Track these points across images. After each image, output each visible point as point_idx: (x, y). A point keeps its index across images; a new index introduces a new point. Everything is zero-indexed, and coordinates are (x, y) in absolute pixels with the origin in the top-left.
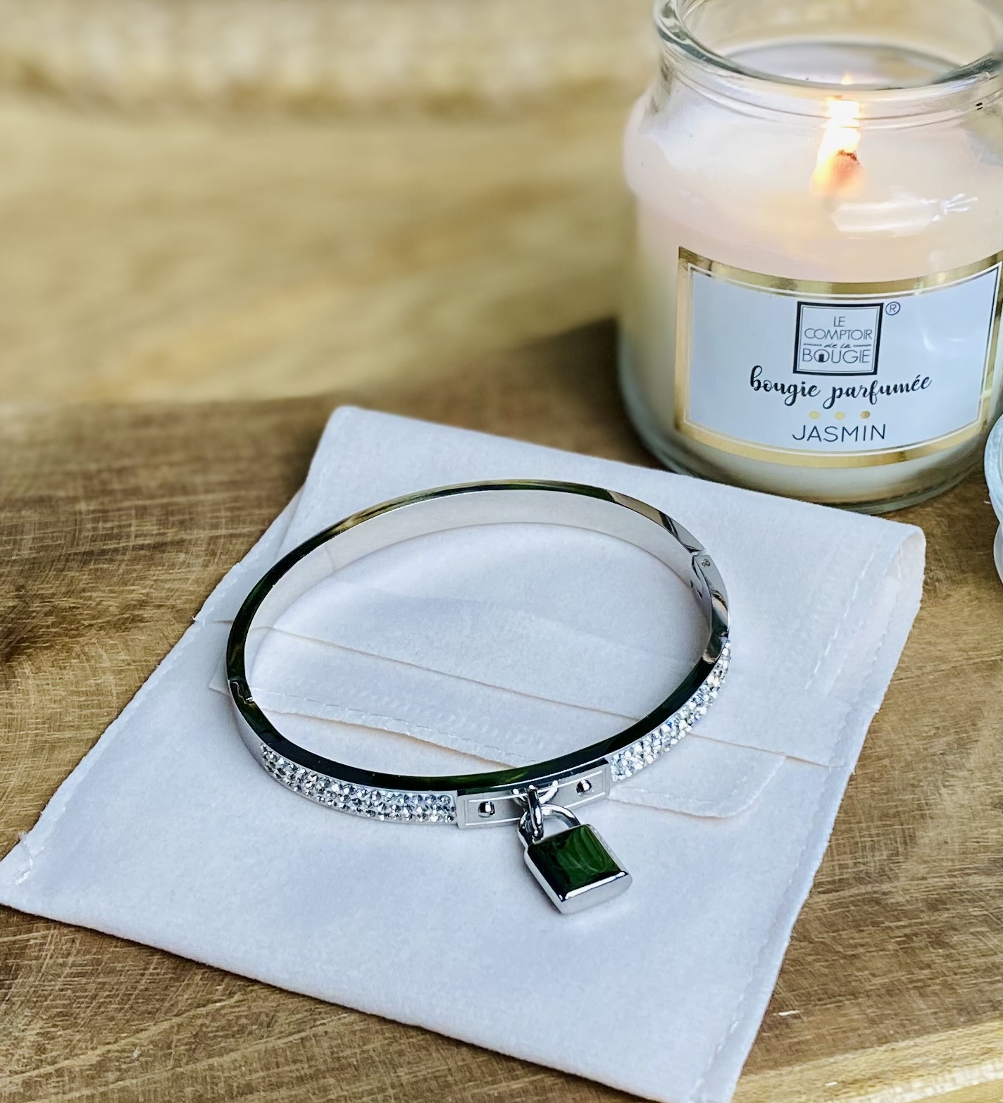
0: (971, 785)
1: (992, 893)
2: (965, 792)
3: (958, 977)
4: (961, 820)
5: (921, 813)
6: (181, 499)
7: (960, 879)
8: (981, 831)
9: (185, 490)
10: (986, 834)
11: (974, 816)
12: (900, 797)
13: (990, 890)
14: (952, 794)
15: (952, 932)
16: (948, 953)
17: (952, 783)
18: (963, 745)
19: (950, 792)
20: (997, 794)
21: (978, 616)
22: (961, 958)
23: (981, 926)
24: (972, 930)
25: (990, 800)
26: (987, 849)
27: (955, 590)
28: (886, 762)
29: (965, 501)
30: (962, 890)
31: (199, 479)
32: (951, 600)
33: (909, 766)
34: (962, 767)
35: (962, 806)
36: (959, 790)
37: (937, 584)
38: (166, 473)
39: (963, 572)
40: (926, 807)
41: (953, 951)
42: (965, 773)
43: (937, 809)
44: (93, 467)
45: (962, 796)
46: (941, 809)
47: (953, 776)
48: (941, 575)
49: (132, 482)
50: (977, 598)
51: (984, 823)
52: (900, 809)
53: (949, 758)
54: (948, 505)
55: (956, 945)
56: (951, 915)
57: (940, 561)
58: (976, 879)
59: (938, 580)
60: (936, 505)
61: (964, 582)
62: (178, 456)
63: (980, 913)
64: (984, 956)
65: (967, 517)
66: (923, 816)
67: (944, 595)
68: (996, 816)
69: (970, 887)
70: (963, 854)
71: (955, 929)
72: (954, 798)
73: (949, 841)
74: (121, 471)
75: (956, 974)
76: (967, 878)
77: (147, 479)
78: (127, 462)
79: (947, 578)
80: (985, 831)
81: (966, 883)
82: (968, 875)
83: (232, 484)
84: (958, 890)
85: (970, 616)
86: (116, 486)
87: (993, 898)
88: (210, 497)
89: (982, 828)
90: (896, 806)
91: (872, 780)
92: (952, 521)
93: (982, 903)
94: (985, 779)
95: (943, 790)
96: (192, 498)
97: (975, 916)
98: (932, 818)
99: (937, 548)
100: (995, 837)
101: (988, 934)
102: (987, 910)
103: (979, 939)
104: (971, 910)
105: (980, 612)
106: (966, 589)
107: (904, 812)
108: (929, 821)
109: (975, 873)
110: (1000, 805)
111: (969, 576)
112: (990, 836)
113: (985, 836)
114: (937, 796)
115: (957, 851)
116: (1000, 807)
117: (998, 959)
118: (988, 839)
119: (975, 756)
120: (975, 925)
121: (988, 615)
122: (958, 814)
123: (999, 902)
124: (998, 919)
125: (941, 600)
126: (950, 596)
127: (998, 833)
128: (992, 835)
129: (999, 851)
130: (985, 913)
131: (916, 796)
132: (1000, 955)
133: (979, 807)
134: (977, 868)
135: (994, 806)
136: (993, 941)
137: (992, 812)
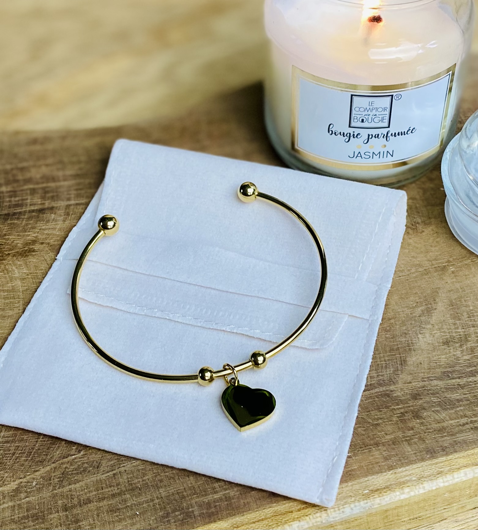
0: (433, 333)
1: (442, 390)
2: (430, 337)
3: (426, 434)
4: (428, 351)
5: (409, 348)
6: (52, 185)
7: (427, 383)
8: (437, 357)
9: (54, 179)
10: (440, 358)
11: (434, 349)
12: (399, 340)
13: (442, 388)
14: (424, 337)
15: (423, 411)
16: (421, 421)
17: (424, 332)
18: (429, 311)
19: (423, 336)
20: (445, 337)
21: (437, 242)
22: (428, 424)
23: (437, 407)
24: (433, 409)
25: (442, 340)
26: (440, 366)
27: (426, 228)
28: (392, 321)
29: (431, 180)
30: (429, 388)
31: (60, 174)
32: (424, 234)
33: (403, 323)
34: (428, 323)
35: (429, 343)
36: (427, 335)
37: (417, 225)
38: (44, 170)
39: (430, 218)
40: (411, 345)
41: (424, 421)
42: (429, 326)
43: (417, 346)
44: (8, 167)
45: (428, 338)
46: (419, 346)
47: (424, 328)
48: (420, 221)
49: (28, 175)
50: (436, 232)
51: (439, 353)
52: (399, 346)
53: (423, 318)
54: (423, 183)
55: (425, 417)
56: (423, 402)
57: (419, 213)
58: (435, 382)
59: (418, 223)
60: (418, 182)
61: (430, 224)
62: (50, 161)
63: (437, 400)
64: (439, 423)
65: (432, 189)
66: (410, 350)
67: (421, 231)
68: (445, 349)
69: (432, 387)
70: (428, 369)
71: (425, 409)
72: (425, 339)
73: (423, 363)
74: (22, 169)
75: (425, 433)
76: (431, 382)
77: (35, 173)
78: (25, 164)
79: (422, 222)
80: (440, 357)
81: (430, 384)
82: (432, 380)
83: (76, 176)
84: (427, 388)
85: (433, 242)
86: (20, 177)
87: (443, 392)
88: (66, 183)
89: (438, 356)
90: (397, 345)
91: (386, 331)
92: (425, 191)
93: (437, 395)
94: (440, 329)
95: (420, 336)
96: (58, 184)
97: (435, 402)
98: (414, 351)
99: (418, 205)
100: (444, 360)
101: (440, 411)
102: (440, 399)
103: (437, 414)
104: (433, 399)
105: (438, 239)
106: (431, 228)
107: (401, 348)
109: (435, 379)
110: (446, 343)
111: (433, 220)
112: (442, 360)
113: (440, 360)
114: (417, 339)
115: (426, 368)
116: (446, 344)
117: (445, 424)
118: (441, 361)
119: (435, 317)
120: (435, 407)
121: (442, 241)
122: (427, 348)
123: (446, 394)
124: (445, 403)
125: (419, 234)
126: (423, 231)
127: (446, 358)
128: (443, 359)
129: (446, 367)
130: (439, 400)
131: (407, 339)
132: (447, 422)
133: (437, 344)
134: (435, 377)
135: (444, 343)
136: (443, 415)
137: (443, 347)
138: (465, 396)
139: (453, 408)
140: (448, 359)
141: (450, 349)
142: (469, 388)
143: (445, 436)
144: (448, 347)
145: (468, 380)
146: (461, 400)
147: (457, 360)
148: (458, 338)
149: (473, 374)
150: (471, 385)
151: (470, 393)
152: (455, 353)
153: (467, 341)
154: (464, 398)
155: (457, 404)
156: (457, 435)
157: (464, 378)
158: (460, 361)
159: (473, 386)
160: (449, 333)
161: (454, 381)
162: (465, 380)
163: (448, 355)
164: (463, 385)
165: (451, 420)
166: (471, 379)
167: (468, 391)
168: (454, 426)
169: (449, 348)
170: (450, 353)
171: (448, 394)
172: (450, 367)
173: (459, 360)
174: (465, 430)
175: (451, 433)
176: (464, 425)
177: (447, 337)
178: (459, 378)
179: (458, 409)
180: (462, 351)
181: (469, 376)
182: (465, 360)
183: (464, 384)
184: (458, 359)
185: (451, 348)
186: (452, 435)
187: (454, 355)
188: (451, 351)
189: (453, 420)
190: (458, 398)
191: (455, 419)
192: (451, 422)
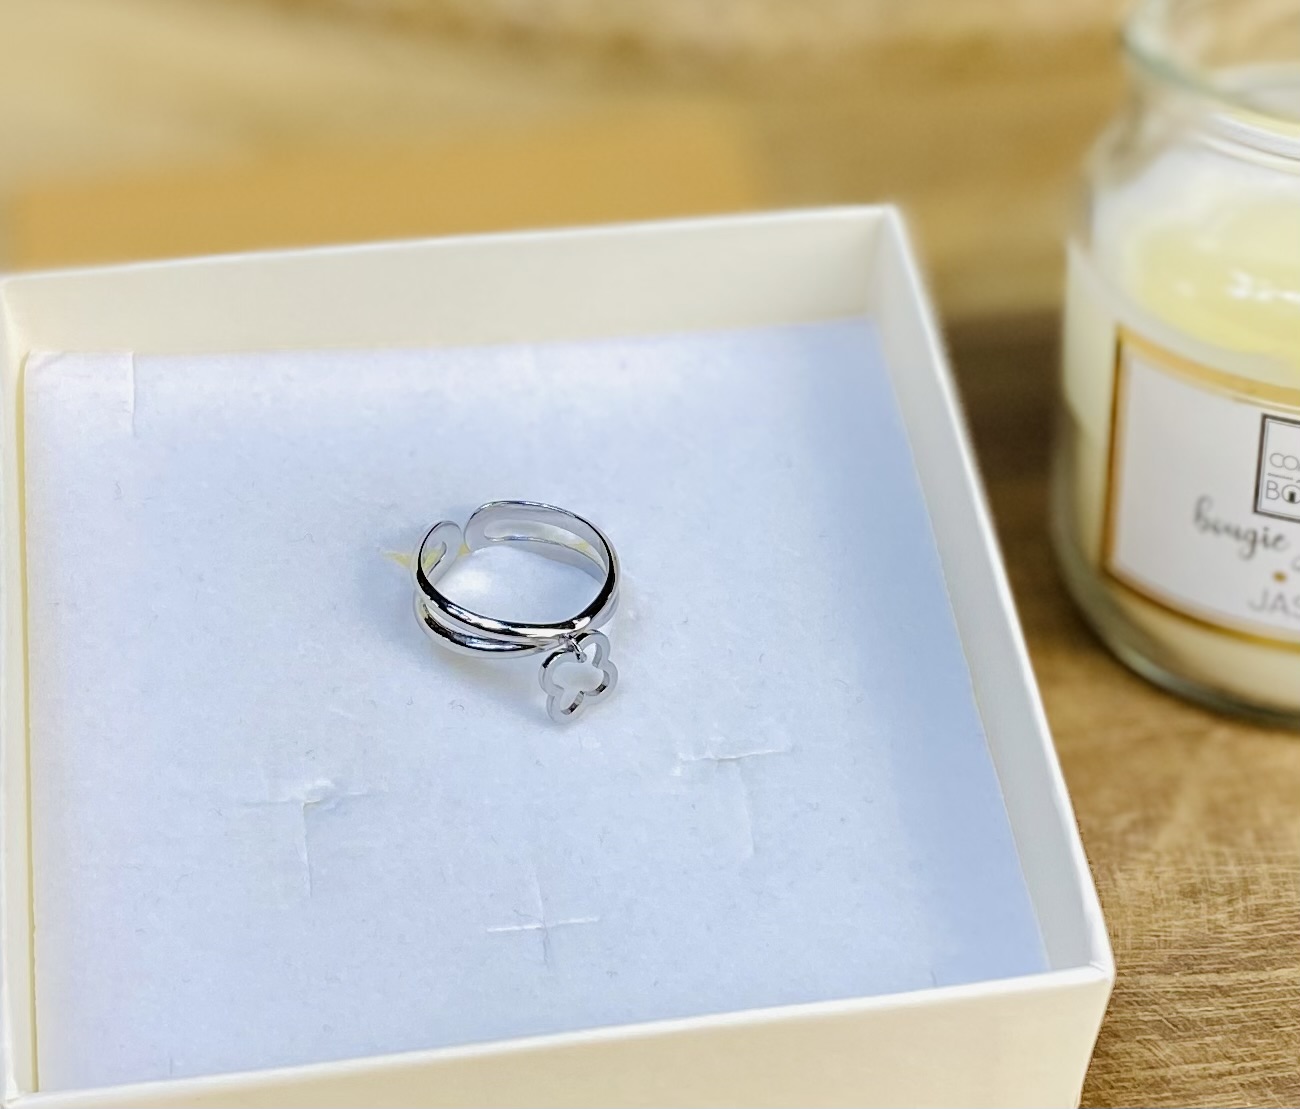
0: (1157, 870)
1: (1169, 996)
2: (1146, 878)
3: (1114, 1091)
4: (1138, 910)
7: (1129, 978)
8: (1162, 924)
10: (1169, 927)
13: (1168, 992)
14: (1130, 879)
15: (1112, 1040)
16: (1104, 1063)
17: (1131, 867)
18: (1149, 824)
19: (1128, 877)
20: (1188, 881)
22: (1122, 1070)
23: (1152, 1033)
24: (1138, 1038)
25: (1178, 888)
26: (1168, 944)
30: (1132, 991)
34: (1145, 848)
35: (1142, 894)
36: (1140, 875)
41: (1111, 1061)
42: (1150, 856)
43: (1108, 896)
45: (1142, 881)
46: (1114, 897)
47: (1133, 859)
51: (1168, 914)
53: (1132, 838)
55: (1116, 1054)
56: (1112, 1019)
58: (1153, 978)
63: (1151, 1018)
64: (1152, 1068)
68: (1184, 907)
69: (1142, 987)
70: (1136, 949)
71: (1116, 1036)
72: (1132, 884)
73: (1120, 934)
75: (1112, 1088)
76: (1139, 977)
80: (1168, 923)
81: (1137, 983)
82: (1140, 973)
84: (1126, 991)
87: (1171, 1000)
89: (1164, 920)
93: (1154, 1007)
94: (1175, 863)
95: (1119, 876)
97: (1146, 1022)
100: (1182, 930)
101: (1160, 1043)
102: (1161, 1015)
103: (1150, 1050)
104: (1140, 1014)
109: (1150, 972)
110: (1191, 894)
112: (1174, 930)
113: (1168, 930)
114: (1110, 882)
115: (1129, 946)
116: (1191, 897)
117: (1170, 1073)
118: (1171, 932)
119: (1166, 837)
120: (1144, 1032)
122: (1136, 903)
123: (1179, 1006)
124: (1175, 1026)
127: (1185, 927)
128: (1178, 929)
129: (1184, 947)
130: (1158, 1018)
132: (1173, 1067)
133: (1163, 895)
134: (1153, 966)
135: (1183, 894)
136: (1165, 1050)
137: (1181, 902)
138: (1228, 1012)
139: (1196, 1036)
140: (1191, 929)
141: (1200, 908)
142: (1244, 994)
143: (1167, 1098)
144: (1195, 903)
145: (1241, 978)
146: (1219, 1022)
147: (1215, 933)
148: (1223, 885)
149: (1257, 965)
150: (1247, 989)
151: (1244, 1007)
152: (1212, 917)
153: (1248, 892)
154: (1228, 1016)
155: (1205, 1029)
156: (1200, 1097)
157: (1233, 972)
158: (1224, 935)
159: (1255, 990)
160: (1201, 872)
161: (1202, 978)
162: (1233, 976)
163: (1192, 921)
164: (1227, 989)
165: (1186, 1063)
166: (1251, 976)
167: (1239, 1002)
168: (1192, 1076)
169: (1197, 906)
170: (1197, 916)
171: (1185, 1005)
172: (1196, 948)
173: (1222, 933)
174: (1223, 1087)
175: (1183, 1093)
176: (1220, 1075)
177: (1192, 881)
178: (1218, 972)
179: (1208, 1040)
180: (1232, 915)
181: (1246, 969)
182: (1238, 934)
183: (1229, 986)
184: (1218, 928)
185: (1203, 905)
186: (1184, 1097)
187: (1209, 921)
188: (1202, 911)
189: (1192, 1062)
190: (1209, 1015)
191: (1199, 1061)
192: (1186, 1067)
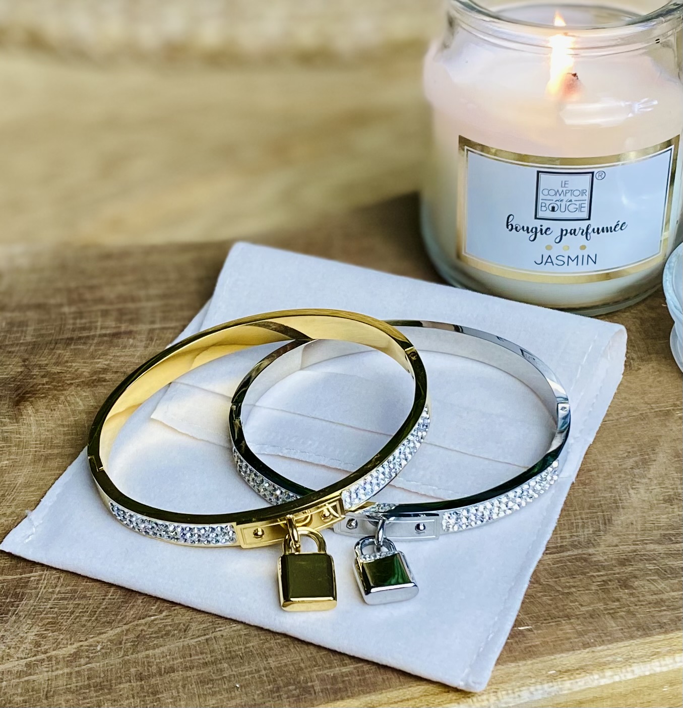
0: (650, 488)
1: (662, 555)
2: (646, 492)
3: (638, 607)
4: (643, 509)
5: (616, 505)
6: (131, 306)
7: (641, 546)
8: (655, 517)
9: (133, 299)
10: (659, 518)
11: (652, 507)
12: (602, 495)
13: (660, 553)
14: (638, 493)
16: (631, 592)
17: (637, 486)
18: (645, 463)
19: (636, 492)
20: (667, 494)
21: (658, 382)
22: (640, 595)
23: (654, 576)
24: (648, 578)
25: (662, 498)
26: (659, 528)
27: (644, 365)
28: (594, 473)
29: (652, 308)
30: (643, 553)
31: (142, 293)
32: (641, 371)
33: (609, 475)
34: (644, 477)
35: (644, 501)
36: (642, 491)
37: (631, 361)
38: (121, 289)
39: (649, 354)
40: (620, 502)
41: (634, 591)
42: (646, 480)
43: (627, 503)
44: (73, 284)
45: (644, 494)
46: (630, 503)
47: (638, 482)
48: (635, 356)
49: (98, 294)
50: (658, 371)
51: (658, 512)
52: (602, 502)
53: (636, 471)
54: (641, 312)
55: (637, 587)
56: (634, 569)
57: (634, 346)
58: (652, 547)
59: (633, 359)
60: (632, 311)
61: (649, 360)
62: (129, 278)
63: (653, 568)
64: (655, 594)
65: (653, 319)
66: (617, 507)
67: (636, 368)
68: (666, 508)
69: (648, 551)
70: (643, 531)
71: (635, 577)
72: (639, 496)
73: (634, 523)
74: (92, 288)
75: (636, 605)
76: (645, 546)
77: (109, 293)
78: (95, 282)
79: (638, 358)
80: (659, 516)
81: (644, 549)
82: (646, 544)
83: (164, 296)
84: (639, 553)
85: (653, 382)
86: (88, 296)
87: (663, 558)
88: (150, 304)
89: (657, 515)
90: (600, 501)
91: (585, 484)
92: (643, 321)
93: (654, 561)
94: (660, 484)
95: (631, 491)
96: (138, 305)
97: (651, 570)
98: (623, 508)
99: (633, 338)
101: (659, 581)
102: (658, 566)
103: (653, 584)
104: (647, 565)
105: (661, 379)
106: (651, 365)
107: (605, 504)
108: (621, 510)
109: (651, 543)
110: (669, 500)
111: (653, 356)
112: (661, 520)
113: (659, 520)
114: (627, 495)
115: (639, 529)
116: (669, 502)
117: (665, 596)
118: (660, 522)
119: (654, 470)
120: (650, 575)
121: (665, 381)
122: (641, 506)
123: (666, 561)
124: (666, 571)
125: (634, 372)
126: (640, 369)
127: (668, 518)
128: (664, 519)
129: (667, 529)
131: (613, 495)
132: (667, 594)
133: (655, 502)
134: (652, 540)
135: (665, 501)
136: (662, 585)
137: (664, 505)
139: (676, 577)
140: (670, 520)
141: (674, 508)
143: (665, 610)
144: (671, 505)
152: (681, 513)
160: (673, 489)
161: (678, 545)
163: (670, 515)
165: (673, 591)
168: (677, 598)
170: (673, 512)
171: (670, 561)
172: (674, 529)
175: (672, 607)
177: (669, 493)
185: (675, 506)
186: (673, 609)
187: (679, 515)
188: (675, 510)
189: (675, 591)
191: (679, 590)
192: (673, 594)
